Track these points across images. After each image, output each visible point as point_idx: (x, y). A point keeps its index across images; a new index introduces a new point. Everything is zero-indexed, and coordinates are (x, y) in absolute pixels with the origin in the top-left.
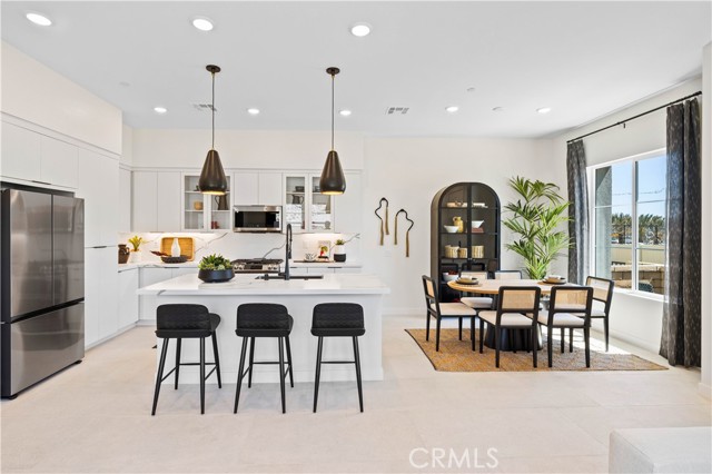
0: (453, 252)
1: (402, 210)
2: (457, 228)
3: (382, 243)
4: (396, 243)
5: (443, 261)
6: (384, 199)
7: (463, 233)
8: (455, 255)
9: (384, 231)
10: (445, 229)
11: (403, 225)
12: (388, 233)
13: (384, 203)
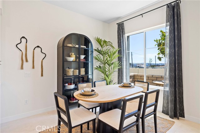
0: (71, 72)
1: (38, 47)
2: (72, 58)
3: (22, 68)
4: (33, 68)
5: (65, 78)
6: (23, 37)
7: (76, 61)
8: (71, 74)
9: (24, 59)
10: (66, 59)
11: (39, 56)
12: (27, 61)
13: (23, 40)
